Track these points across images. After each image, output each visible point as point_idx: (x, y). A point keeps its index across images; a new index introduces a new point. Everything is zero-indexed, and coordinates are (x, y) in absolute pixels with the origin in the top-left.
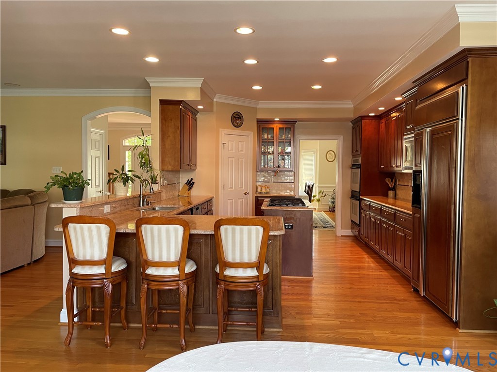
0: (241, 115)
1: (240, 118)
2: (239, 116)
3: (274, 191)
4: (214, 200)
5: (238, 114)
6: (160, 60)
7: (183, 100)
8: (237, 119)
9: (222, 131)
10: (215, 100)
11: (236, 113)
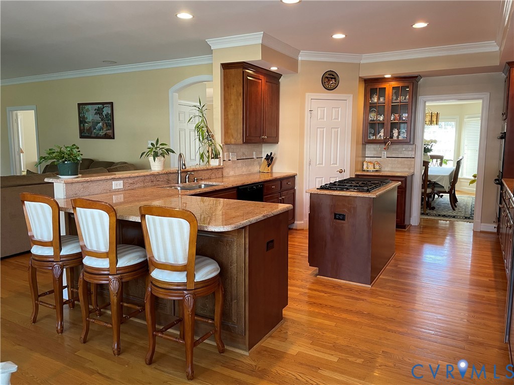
0: (335, 75)
1: (335, 78)
2: (333, 75)
3: (387, 169)
4: (297, 178)
5: (332, 73)
6: (194, 17)
7: (244, 62)
8: (330, 80)
9: (309, 96)
10: (300, 58)
11: (329, 73)
